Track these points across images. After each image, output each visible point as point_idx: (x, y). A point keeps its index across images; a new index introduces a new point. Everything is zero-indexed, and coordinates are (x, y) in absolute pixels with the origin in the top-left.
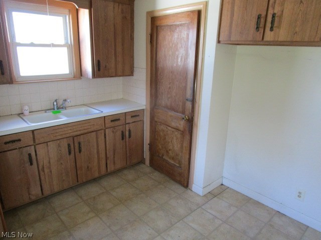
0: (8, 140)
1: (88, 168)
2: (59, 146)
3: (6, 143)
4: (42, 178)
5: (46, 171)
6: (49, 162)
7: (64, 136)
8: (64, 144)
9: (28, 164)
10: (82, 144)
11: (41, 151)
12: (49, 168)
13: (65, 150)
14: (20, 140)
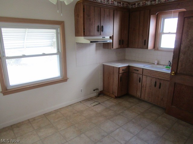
0: (135, 69)
1: (162, 99)
2: (151, 80)
3: (134, 70)
4: (142, 90)
5: (144, 88)
6: (146, 85)
7: (154, 77)
8: (154, 81)
9: (138, 81)
10: (162, 85)
11: (144, 78)
12: (146, 87)
13: (153, 83)
14: (138, 71)
